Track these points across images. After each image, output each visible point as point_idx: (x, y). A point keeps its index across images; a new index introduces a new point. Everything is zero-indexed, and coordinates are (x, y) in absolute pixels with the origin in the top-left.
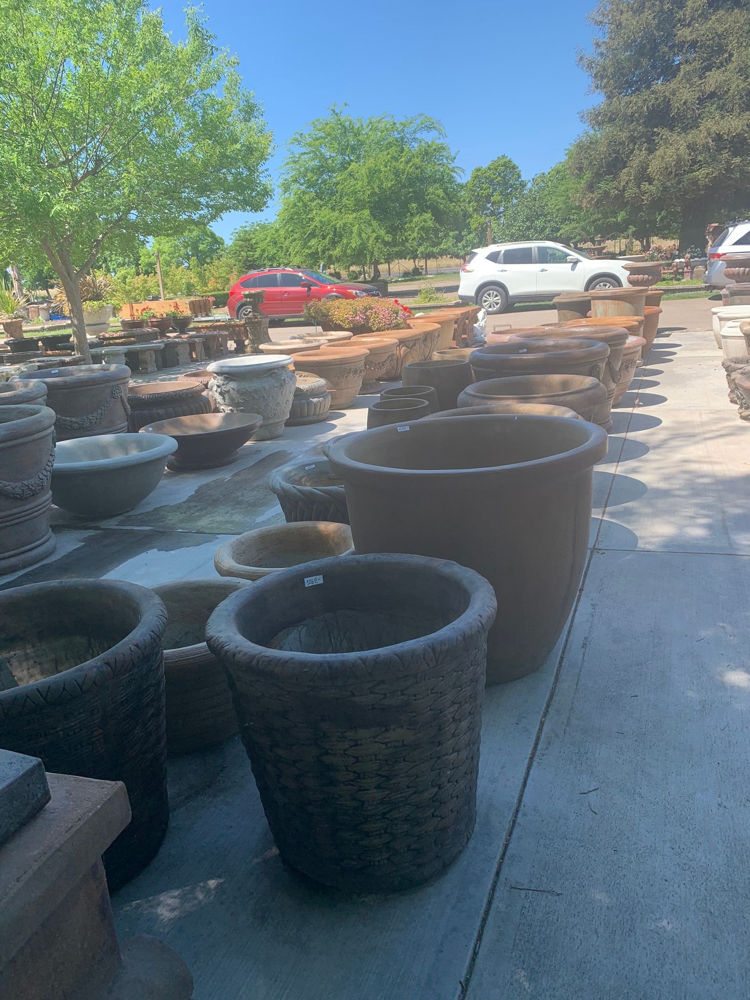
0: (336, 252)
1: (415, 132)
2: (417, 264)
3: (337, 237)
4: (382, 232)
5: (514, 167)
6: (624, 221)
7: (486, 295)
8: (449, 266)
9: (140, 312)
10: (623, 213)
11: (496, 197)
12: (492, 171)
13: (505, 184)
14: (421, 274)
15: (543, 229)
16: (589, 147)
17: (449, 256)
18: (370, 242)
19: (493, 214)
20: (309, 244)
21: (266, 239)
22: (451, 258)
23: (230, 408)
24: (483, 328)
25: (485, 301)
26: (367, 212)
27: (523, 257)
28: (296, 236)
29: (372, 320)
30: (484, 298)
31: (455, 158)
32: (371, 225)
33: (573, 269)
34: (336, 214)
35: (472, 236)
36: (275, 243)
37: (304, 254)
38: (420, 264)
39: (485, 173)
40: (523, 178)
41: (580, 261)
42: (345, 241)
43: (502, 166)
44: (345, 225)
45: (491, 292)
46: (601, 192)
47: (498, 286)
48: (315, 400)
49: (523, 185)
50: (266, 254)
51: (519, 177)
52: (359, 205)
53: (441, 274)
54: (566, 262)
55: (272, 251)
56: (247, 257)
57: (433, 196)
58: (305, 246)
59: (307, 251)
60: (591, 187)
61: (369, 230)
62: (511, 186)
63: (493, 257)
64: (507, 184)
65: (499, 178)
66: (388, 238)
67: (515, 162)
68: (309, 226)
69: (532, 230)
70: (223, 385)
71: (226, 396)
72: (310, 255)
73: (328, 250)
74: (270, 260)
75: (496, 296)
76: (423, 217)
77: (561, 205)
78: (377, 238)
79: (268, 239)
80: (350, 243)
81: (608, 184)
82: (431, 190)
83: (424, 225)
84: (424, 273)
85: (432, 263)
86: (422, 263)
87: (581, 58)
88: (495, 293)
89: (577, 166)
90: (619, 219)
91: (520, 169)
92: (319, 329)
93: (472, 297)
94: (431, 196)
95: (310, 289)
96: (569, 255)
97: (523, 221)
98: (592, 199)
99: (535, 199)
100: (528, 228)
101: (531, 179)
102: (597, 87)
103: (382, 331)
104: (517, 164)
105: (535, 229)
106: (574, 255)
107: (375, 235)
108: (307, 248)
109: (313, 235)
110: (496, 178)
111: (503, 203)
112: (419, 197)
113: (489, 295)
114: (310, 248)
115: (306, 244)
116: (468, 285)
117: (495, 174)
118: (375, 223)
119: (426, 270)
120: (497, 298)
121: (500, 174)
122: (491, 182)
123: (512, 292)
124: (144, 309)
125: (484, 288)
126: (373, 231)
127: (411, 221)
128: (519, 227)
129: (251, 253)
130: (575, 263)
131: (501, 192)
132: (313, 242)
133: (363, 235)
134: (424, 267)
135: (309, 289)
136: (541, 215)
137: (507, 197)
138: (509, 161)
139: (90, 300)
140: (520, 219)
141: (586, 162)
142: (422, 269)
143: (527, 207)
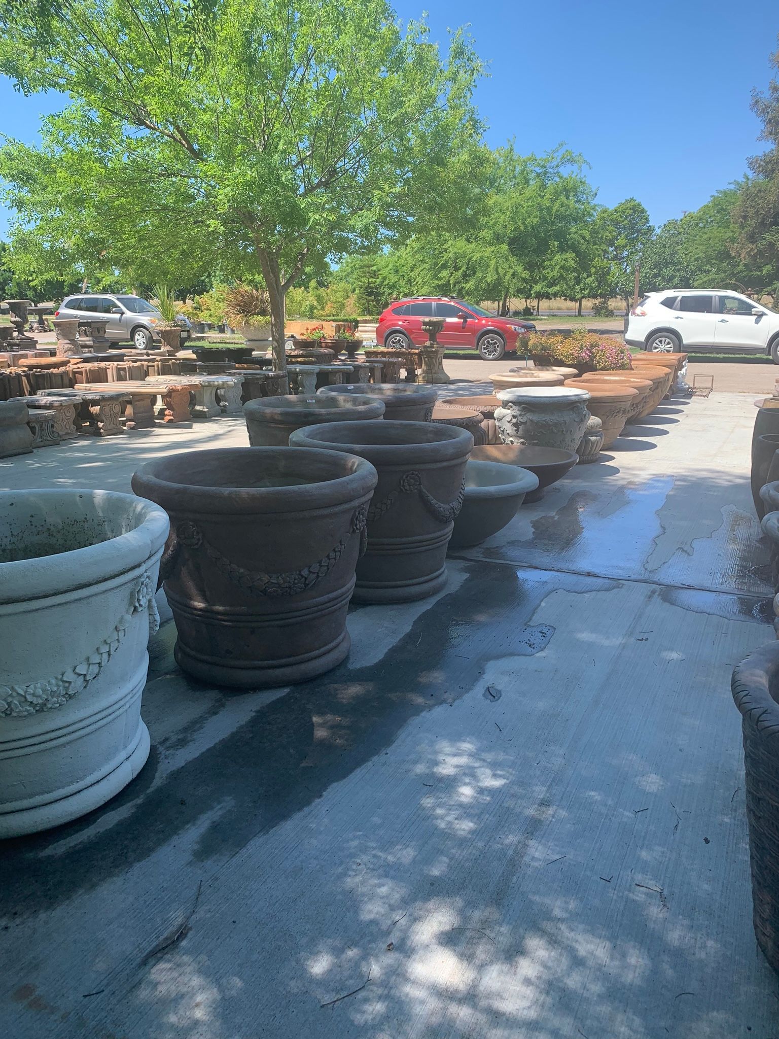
0: (468, 286)
1: (557, 166)
2: (528, 303)
3: (471, 271)
4: (520, 269)
5: (643, 211)
6: (769, 275)
7: (657, 341)
8: (559, 309)
9: (309, 331)
10: (769, 267)
11: (621, 241)
12: (619, 214)
13: (632, 227)
14: (532, 314)
15: (673, 277)
16: (756, 195)
17: (563, 298)
18: (507, 278)
19: (615, 258)
20: (440, 275)
21: (387, 266)
22: (565, 299)
23: (522, 440)
24: (684, 376)
25: (656, 348)
26: (505, 247)
27: (702, 305)
28: (427, 266)
29: (598, 358)
30: (655, 345)
31: (596, 194)
32: (507, 260)
33: (757, 322)
34: (473, 246)
35: (590, 279)
36: (397, 271)
37: (433, 285)
38: (532, 304)
39: (611, 215)
40: (651, 223)
41: (766, 314)
42: (480, 274)
43: (630, 209)
44: (481, 258)
45: (663, 339)
46: (765, 243)
47: (672, 334)
48: (593, 438)
49: (650, 230)
50: (386, 282)
51: (648, 221)
52: (498, 239)
53: (554, 316)
54: (751, 314)
55: (393, 279)
56: (369, 283)
57: (575, 236)
58: (435, 277)
59: (436, 282)
60: (752, 238)
61: (506, 265)
62: (638, 231)
63: (669, 303)
64: (633, 228)
65: (626, 222)
66: (526, 274)
67: (644, 206)
68: (443, 257)
69: (660, 278)
70: (520, 415)
71: (521, 427)
72: (438, 286)
73: (459, 282)
74: (390, 288)
75: (669, 343)
76: (564, 256)
77: (702, 255)
78: (514, 275)
79: (391, 266)
80: (486, 277)
81: (774, 236)
82: (573, 230)
83: (565, 265)
84: (535, 313)
85: (544, 304)
86: (535, 303)
87: (757, 102)
88: (668, 340)
89: (743, 214)
90: (764, 272)
91: (648, 213)
92: (531, 363)
93: (642, 342)
94: (572, 235)
95: (467, 321)
96: (754, 307)
97: (650, 268)
98: (752, 250)
99: (665, 246)
100: (655, 276)
101: (662, 225)
102: (771, 133)
103: (607, 370)
104: (646, 209)
105: (663, 278)
106: (761, 308)
107: (512, 271)
108: (437, 279)
109: (444, 266)
110: (623, 221)
111: (628, 248)
112: (561, 235)
113: (661, 342)
114: (440, 279)
115: (436, 275)
116: (638, 329)
117: (621, 217)
118: (512, 259)
119: (538, 311)
120: (669, 346)
121: (627, 217)
122: (617, 224)
123: (685, 341)
124: (314, 329)
125: (656, 334)
126: (510, 267)
127: (550, 260)
128: (646, 273)
129: (373, 280)
130: (760, 316)
131: (627, 236)
132: (444, 273)
133: (500, 270)
134: (536, 307)
135: (465, 321)
136: (670, 263)
137: (632, 241)
138: (639, 205)
139: (258, 314)
140: (647, 265)
141: (751, 212)
142: (534, 309)
143: (655, 254)
